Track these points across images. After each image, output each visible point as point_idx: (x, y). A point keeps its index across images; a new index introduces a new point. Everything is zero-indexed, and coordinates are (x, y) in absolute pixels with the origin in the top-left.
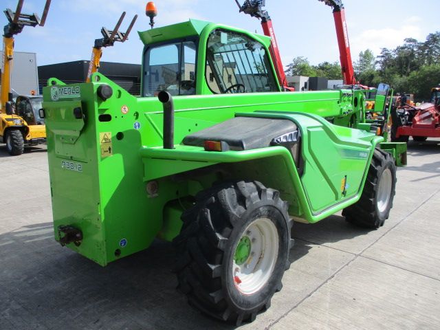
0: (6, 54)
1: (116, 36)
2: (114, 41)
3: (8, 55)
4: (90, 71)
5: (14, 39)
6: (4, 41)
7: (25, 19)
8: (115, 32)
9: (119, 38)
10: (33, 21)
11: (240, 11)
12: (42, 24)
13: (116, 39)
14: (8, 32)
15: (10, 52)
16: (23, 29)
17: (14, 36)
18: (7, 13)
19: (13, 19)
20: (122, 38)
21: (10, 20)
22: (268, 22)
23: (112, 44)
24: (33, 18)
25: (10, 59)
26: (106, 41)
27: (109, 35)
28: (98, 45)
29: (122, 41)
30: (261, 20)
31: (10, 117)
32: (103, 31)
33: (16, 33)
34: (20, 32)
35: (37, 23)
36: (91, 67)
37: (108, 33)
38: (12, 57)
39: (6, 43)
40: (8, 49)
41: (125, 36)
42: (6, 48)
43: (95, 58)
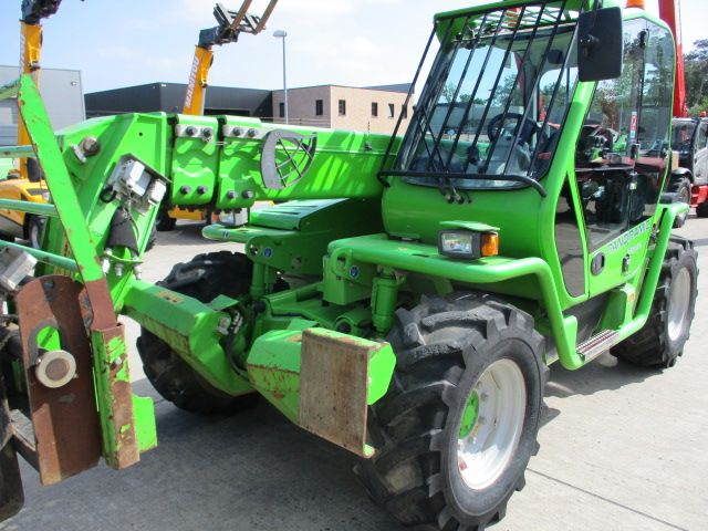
0: (27, 60)
1: (243, 22)
2: (239, 31)
3: (31, 60)
4: (190, 93)
5: (43, 29)
6: (22, 33)
8: (242, 14)
9: (250, 25)
13: (242, 29)
14: (29, 12)
15: (35, 53)
17: (43, 21)
20: (255, 26)
23: (235, 38)
25: (35, 68)
26: (225, 31)
27: (231, 21)
28: (207, 41)
29: (254, 32)
31: (36, 186)
32: (218, 12)
33: (46, 14)
34: (54, 11)
36: (191, 86)
37: (228, 16)
38: (39, 64)
39: (27, 36)
40: (31, 48)
41: (261, 24)
42: (26, 46)
43: (199, 67)
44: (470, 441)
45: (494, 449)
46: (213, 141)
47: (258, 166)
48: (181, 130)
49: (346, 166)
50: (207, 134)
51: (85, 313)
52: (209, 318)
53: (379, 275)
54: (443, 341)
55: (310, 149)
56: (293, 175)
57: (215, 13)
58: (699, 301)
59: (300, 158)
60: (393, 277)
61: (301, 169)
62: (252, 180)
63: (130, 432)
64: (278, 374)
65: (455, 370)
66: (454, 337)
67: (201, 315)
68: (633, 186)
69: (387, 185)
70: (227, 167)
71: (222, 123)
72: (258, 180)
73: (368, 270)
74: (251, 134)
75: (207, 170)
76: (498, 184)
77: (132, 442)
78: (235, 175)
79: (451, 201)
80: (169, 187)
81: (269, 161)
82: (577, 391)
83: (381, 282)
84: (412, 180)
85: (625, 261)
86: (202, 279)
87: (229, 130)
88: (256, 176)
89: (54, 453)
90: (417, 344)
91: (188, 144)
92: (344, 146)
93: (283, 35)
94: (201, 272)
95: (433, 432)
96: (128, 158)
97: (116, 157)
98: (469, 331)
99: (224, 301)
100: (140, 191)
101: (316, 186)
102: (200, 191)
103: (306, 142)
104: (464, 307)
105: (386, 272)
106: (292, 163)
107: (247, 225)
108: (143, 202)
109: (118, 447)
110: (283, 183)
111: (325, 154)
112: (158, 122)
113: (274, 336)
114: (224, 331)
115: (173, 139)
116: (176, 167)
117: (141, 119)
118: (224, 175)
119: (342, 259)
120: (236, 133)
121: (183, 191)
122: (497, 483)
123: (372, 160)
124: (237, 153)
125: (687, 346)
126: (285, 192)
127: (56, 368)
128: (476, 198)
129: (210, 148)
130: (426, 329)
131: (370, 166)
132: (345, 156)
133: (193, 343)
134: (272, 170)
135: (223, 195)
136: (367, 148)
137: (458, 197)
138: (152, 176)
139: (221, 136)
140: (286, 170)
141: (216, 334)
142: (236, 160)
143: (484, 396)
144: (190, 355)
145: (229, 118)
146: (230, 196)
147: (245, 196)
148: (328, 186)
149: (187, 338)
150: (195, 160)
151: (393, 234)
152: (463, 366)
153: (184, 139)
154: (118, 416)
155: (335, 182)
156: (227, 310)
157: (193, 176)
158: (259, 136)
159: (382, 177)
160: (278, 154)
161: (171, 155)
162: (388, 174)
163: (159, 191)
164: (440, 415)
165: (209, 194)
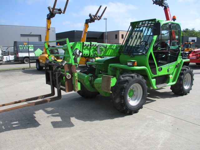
0: (47, 27)
2: (95, 20)
4: (83, 34)
5: (51, 20)
6: (47, 21)
7: (57, 11)
9: (97, 18)
10: (60, 11)
11: (153, 4)
12: (64, 13)
13: (96, 19)
14: (48, 17)
16: (55, 15)
17: (51, 19)
18: (49, 8)
19: (51, 11)
20: (99, 18)
21: (50, 11)
22: (168, 8)
23: (94, 21)
24: (60, 10)
25: (49, 29)
26: (92, 19)
27: (93, 17)
28: (87, 22)
29: (99, 20)
30: (164, 7)
32: (90, 15)
33: (52, 17)
34: (54, 17)
35: (62, 12)
36: (83, 33)
37: (92, 16)
38: (50, 28)
39: (48, 22)
40: (49, 25)
41: (100, 18)
42: (47, 24)
43: (85, 28)
44: (132, 98)
45: (136, 100)
46: (89, 46)
47: (97, 51)
48: (85, 44)
49: (113, 51)
50: (88, 45)
51: (72, 69)
52: (87, 77)
53: (117, 70)
54: (126, 79)
55: (106, 48)
56: (103, 52)
57: (89, 16)
58: (194, 82)
59: (104, 49)
60: (120, 70)
61: (104, 51)
62: (95, 53)
63: (77, 87)
64: (99, 84)
65: (127, 83)
66: (127, 78)
67: (86, 76)
68: (169, 55)
69: (121, 54)
70: (91, 50)
71: (91, 43)
72: (97, 53)
73: (115, 69)
74: (96, 45)
75: (88, 51)
76: (140, 54)
77: (77, 88)
78: (93, 52)
79: (131, 57)
80: (82, 53)
81: (98, 50)
82: (161, 98)
83: (117, 71)
84: (125, 53)
85: (168, 69)
86: (86, 71)
87: (92, 45)
88: (96, 52)
89: (67, 88)
90: (121, 79)
91: (85, 47)
92: (112, 47)
93: (106, 19)
94: (86, 70)
95: (123, 92)
96: (77, 49)
97: (75, 49)
98: (130, 77)
99: (90, 75)
100: (78, 54)
101: (107, 54)
102: (87, 54)
103: (105, 46)
104: (130, 74)
105: (119, 69)
106: (103, 50)
107: (95, 62)
108: (78, 56)
109: (76, 88)
110: (101, 53)
111: (108, 49)
112: (81, 43)
113: (98, 79)
114: (90, 80)
115: (83, 46)
116: (83, 51)
117: (79, 43)
118: (91, 52)
119: (111, 67)
120: (93, 45)
121: (84, 54)
122: (136, 106)
123: (118, 50)
124: (93, 48)
125: (191, 91)
126: (101, 55)
127: (69, 76)
128: (136, 56)
129: (89, 47)
130: (123, 77)
131: (117, 51)
132: (112, 49)
133: (85, 81)
134: (99, 51)
135: (91, 55)
136: (117, 47)
137: (132, 56)
138: (80, 52)
139: (91, 45)
140: (101, 51)
141: (89, 80)
142: (93, 49)
143: (135, 91)
144: (84, 83)
145: (92, 42)
146: (92, 55)
147: (94, 55)
148: (109, 54)
149: (84, 80)
150: (86, 49)
151: (122, 63)
152: (128, 83)
153: (85, 46)
154: (76, 84)
155: (110, 54)
156: (91, 76)
157: (86, 52)
158: (97, 45)
159: (120, 53)
160: (100, 48)
161: (83, 49)
162: (121, 52)
163: (81, 54)
164: (124, 90)
165: (88, 55)
